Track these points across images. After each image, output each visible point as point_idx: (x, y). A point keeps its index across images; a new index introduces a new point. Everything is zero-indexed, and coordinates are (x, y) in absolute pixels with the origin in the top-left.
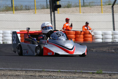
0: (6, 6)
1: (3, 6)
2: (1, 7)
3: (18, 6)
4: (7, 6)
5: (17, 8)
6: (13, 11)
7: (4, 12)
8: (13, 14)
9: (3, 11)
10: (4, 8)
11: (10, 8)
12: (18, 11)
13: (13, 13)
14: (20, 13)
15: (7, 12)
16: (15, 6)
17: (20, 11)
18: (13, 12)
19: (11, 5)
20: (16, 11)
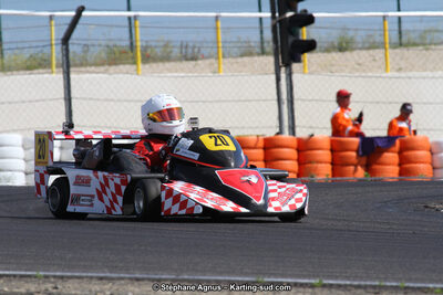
0: (108, 46)
1: (100, 46)
2: (92, 49)
3: (156, 47)
4: (115, 46)
5: (149, 52)
6: (135, 63)
7: (102, 69)
8: (138, 74)
9: (97, 64)
10: (103, 55)
11: (125, 52)
12: (154, 65)
13: (137, 70)
14: (161, 72)
15: (112, 68)
16: (144, 44)
17: (161, 64)
18: (135, 66)
19: (128, 43)
20: (147, 66)
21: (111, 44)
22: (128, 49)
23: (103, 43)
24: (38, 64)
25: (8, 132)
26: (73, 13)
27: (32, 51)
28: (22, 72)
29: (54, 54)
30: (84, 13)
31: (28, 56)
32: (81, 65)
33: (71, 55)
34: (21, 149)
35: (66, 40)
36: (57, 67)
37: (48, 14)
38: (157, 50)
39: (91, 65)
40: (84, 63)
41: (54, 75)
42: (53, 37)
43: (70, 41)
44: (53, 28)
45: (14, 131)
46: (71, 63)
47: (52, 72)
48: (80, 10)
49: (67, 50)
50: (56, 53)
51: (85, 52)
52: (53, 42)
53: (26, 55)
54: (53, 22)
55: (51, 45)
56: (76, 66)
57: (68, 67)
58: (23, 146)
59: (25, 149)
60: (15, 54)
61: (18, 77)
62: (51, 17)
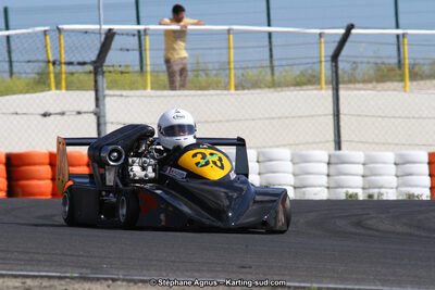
0: (376, 64)
1: (368, 63)
2: (360, 65)
3: (424, 64)
4: (383, 63)
5: (416, 69)
6: (402, 80)
7: (370, 86)
8: (405, 91)
9: (364, 81)
10: (372, 72)
11: (393, 70)
12: (422, 83)
13: (404, 87)
14: (429, 89)
15: (380, 86)
16: (412, 62)
17: (428, 82)
18: (401, 84)
19: (396, 61)
20: (415, 83)
21: (379, 61)
22: (396, 67)
23: (372, 60)
24: (308, 80)
25: (278, 147)
26: (343, 31)
27: (302, 68)
28: (292, 88)
29: (323, 71)
30: (353, 31)
31: (298, 73)
32: (350, 82)
33: (340, 72)
34: (291, 164)
35: (335, 57)
36: (326, 83)
37: (318, 31)
38: (425, 68)
39: (359, 82)
40: (352, 80)
41: (323, 92)
42: (323, 54)
43: (340, 58)
44: (323, 45)
45: (284, 146)
46: (340, 80)
47: (321, 89)
48: (350, 28)
49: (336, 67)
50: (325, 70)
51: (354, 69)
52: (323, 59)
53: (297, 71)
54: (323, 40)
55: (321, 62)
56: (344, 83)
57: (337, 83)
58: (291, 161)
59: (294, 164)
60: (286, 71)
61: (288, 93)
62: (321, 35)
